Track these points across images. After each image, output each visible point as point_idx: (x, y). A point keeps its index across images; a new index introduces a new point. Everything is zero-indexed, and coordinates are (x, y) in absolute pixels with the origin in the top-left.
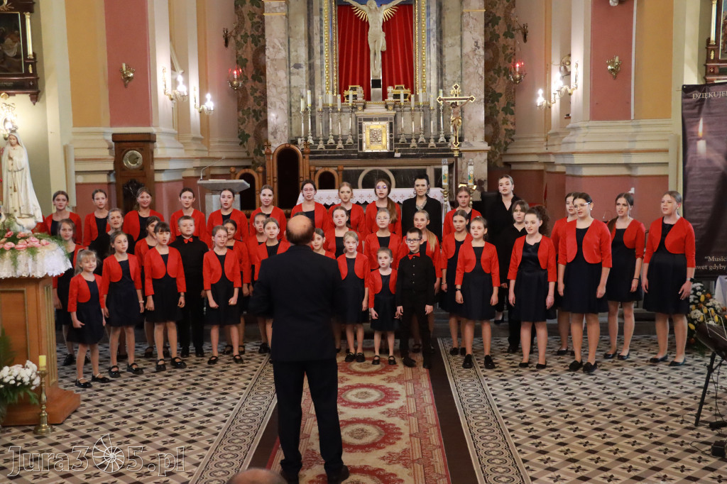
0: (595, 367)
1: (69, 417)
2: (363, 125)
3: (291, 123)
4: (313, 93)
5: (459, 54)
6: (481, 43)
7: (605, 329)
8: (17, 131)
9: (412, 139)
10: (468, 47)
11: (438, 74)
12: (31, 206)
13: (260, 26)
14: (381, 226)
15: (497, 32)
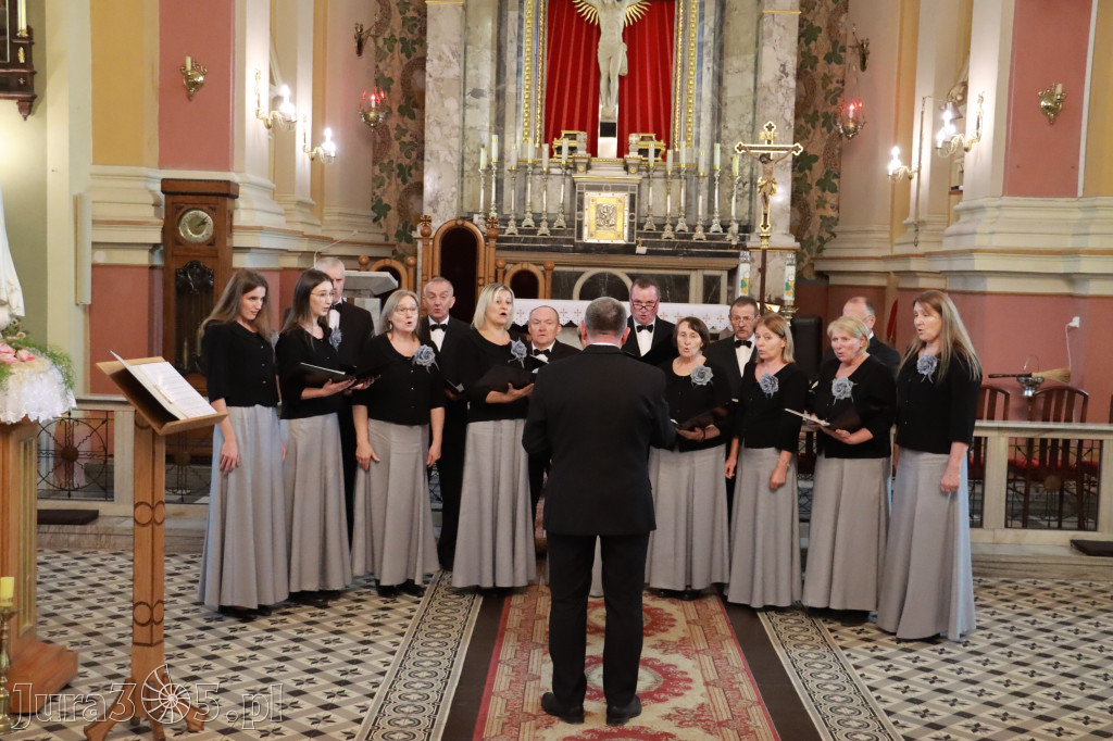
2: (586, 197)
3: (462, 189)
4: (501, 141)
5: (751, 84)
6: (791, 67)
9: (665, 224)
10: (769, 72)
11: (713, 118)
13: (418, 24)
15: (814, 54)
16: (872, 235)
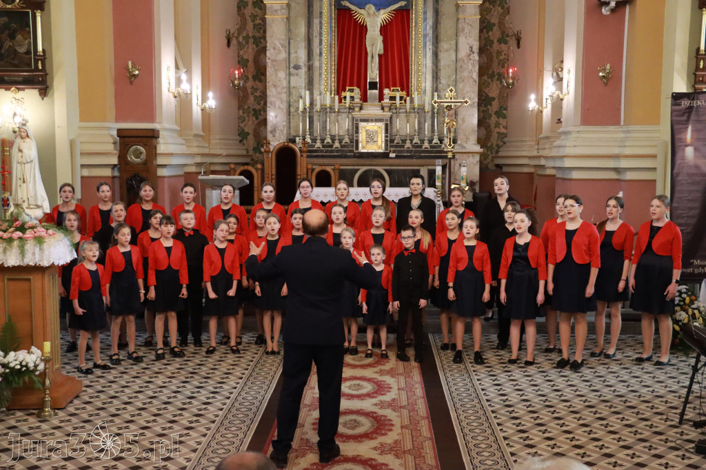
0: (582, 364)
1: (71, 402)
2: (360, 126)
3: (290, 122)
4: (312, 94)
5: (454, 58)
6: (476, 48)
7: (592, 329)
8: (27, 124)
9: (406, 140)
10: (463, 51)
11: (433, 77)
12: (39, 198)
13: (262, 27)
14: (376, 224)
15: (492, 38)
16: (525, 143)
